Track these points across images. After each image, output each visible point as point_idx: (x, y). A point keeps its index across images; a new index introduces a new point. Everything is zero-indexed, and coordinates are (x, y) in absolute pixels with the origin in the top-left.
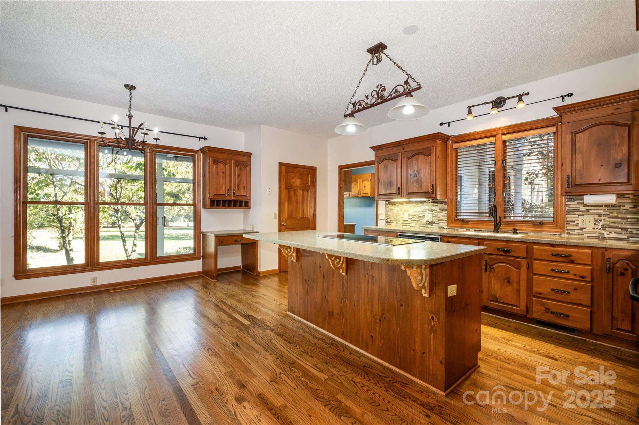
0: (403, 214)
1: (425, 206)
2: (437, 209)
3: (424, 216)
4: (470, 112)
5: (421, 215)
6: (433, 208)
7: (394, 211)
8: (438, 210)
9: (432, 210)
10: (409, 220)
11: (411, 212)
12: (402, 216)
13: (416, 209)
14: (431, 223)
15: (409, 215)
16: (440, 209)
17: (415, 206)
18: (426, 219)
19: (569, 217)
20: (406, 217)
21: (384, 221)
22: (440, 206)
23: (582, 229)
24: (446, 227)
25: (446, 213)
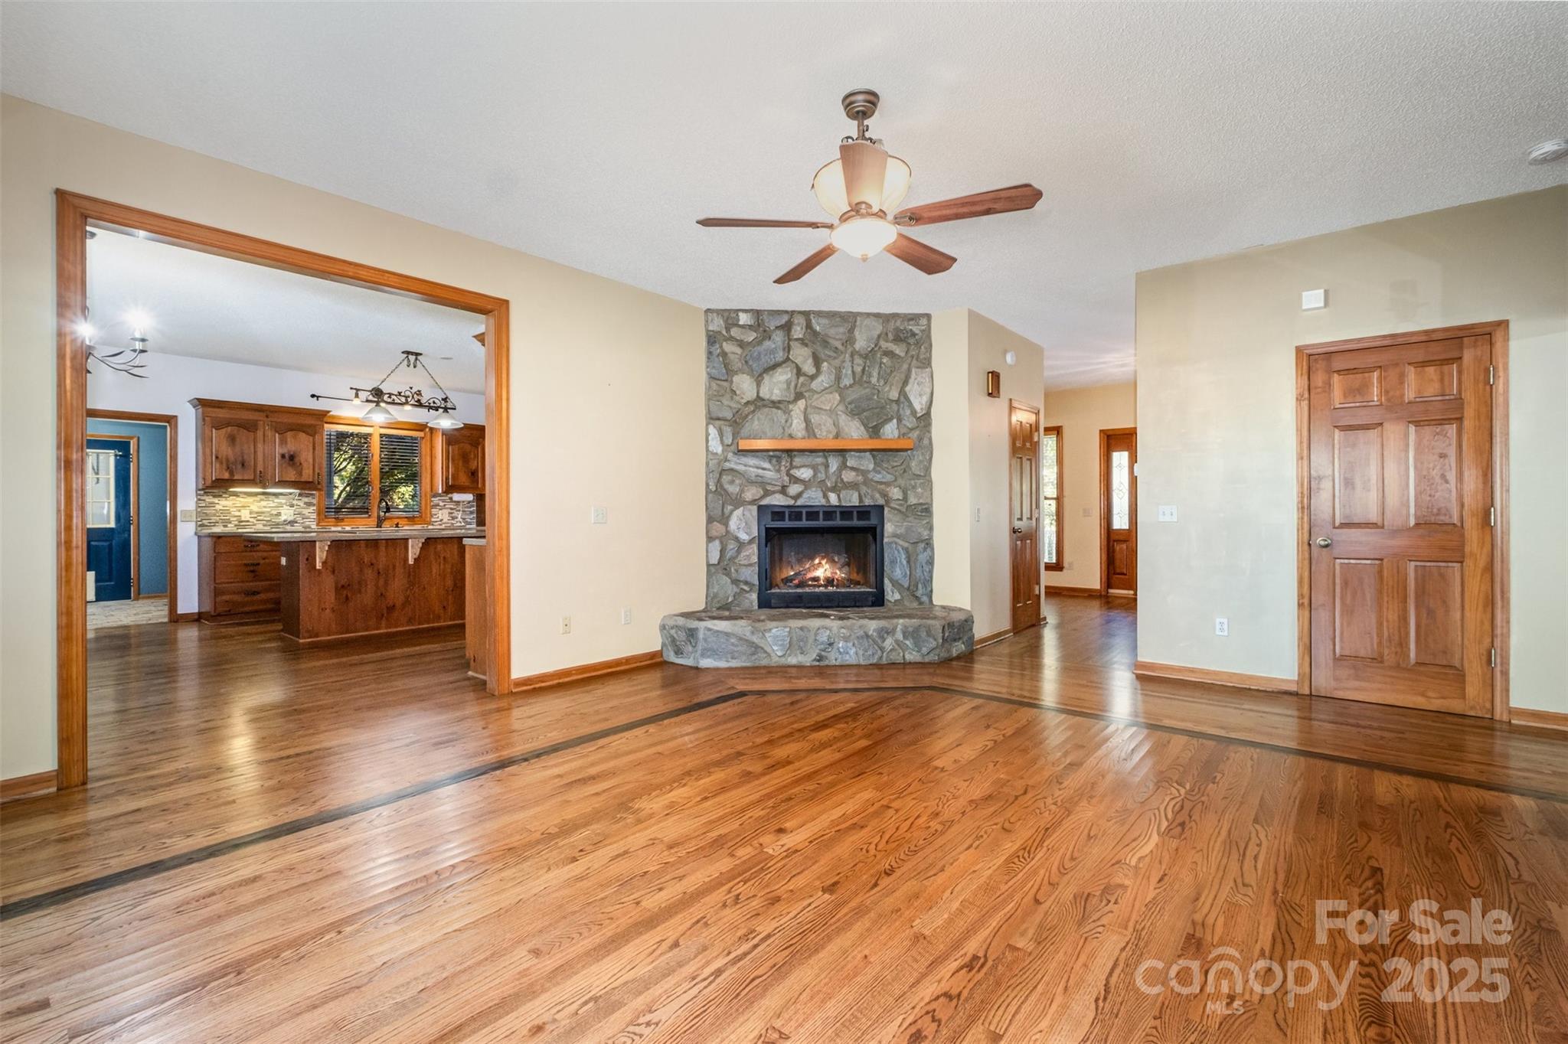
0: (239, 511)
1: (282, 500)
2: (299, 503)
3: (279, 514)
4: (357, 396)
5: (275, 512)
6: (295, 502)
7: (218, 507)
8: (302, 505)
9: (292, 506)
10: (251, 520)
11: (255, 508)
12: (237, 514)
13: (264, 503)
14: (292, 523)
15: (251, 513)
16: (305, 503)
17: (262, 500)
18: (283, 518)
19: (434, 511)
20: (245, 515)
21: (194, 523)
22: (306, 500)
23: (441, 520)
24: (314, 526)
25: (315, 508)
